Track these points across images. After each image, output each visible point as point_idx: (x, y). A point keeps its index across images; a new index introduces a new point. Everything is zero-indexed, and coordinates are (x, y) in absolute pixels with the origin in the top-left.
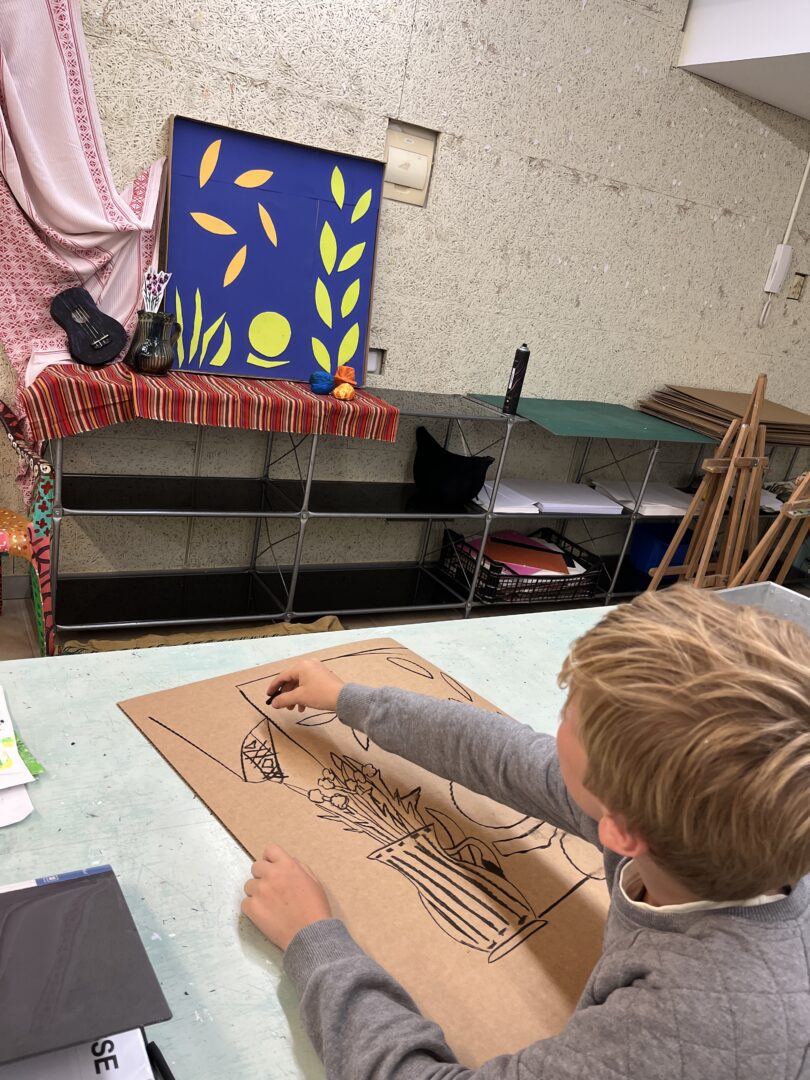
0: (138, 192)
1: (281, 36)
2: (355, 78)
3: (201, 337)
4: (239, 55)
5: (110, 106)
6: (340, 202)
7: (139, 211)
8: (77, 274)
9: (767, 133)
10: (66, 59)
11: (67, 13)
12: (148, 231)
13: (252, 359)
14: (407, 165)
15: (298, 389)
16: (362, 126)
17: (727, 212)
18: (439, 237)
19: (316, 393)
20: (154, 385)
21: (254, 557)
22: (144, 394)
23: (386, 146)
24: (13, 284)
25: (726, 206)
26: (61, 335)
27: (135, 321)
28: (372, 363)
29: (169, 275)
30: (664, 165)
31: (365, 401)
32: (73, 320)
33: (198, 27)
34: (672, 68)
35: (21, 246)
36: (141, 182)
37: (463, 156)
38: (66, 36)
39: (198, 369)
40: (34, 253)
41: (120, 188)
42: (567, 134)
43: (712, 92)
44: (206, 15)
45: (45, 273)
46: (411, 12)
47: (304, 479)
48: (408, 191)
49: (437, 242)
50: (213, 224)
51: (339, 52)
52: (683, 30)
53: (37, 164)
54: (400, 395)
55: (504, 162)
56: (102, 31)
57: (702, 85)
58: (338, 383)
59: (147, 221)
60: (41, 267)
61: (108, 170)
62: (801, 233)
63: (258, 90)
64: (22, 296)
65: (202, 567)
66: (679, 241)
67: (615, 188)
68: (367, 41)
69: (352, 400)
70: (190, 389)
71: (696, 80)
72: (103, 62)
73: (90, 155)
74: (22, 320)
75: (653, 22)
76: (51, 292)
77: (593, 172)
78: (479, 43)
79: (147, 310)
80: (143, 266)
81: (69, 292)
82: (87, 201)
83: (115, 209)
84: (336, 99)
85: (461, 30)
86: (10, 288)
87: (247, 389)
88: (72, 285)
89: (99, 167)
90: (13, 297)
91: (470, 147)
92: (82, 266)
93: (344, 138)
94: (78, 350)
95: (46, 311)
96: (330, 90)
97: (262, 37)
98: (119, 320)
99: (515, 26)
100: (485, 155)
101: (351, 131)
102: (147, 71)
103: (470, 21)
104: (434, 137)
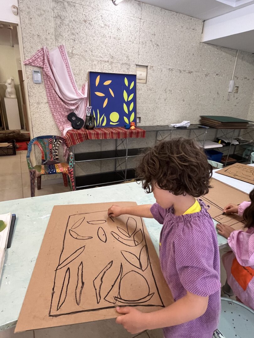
0: (83, 89)
1: (110, 50)
2: (127, 57)
3: (99, 120)
4: (102, 56)
5: (75, 72)
6: (127, 86)
7: (84, 94)
9: (225, 55)
10: (65, 62)
11: (64, 52)
12: (86, 98)
13: (111, 123)
14: (141, 75)
15: (122, 128)
16: (130, 67)
17: (217, 74)
18: (150, 90)
19: (127, 129)
20: (91, 131)
21: (116, 168)
22: (90, 134)
23: (136, 71)
25: (217, 73)
26: (70, 123)
27: (85, 118)
28: (138, 121)
29: (92, 107)
30: (201, 65)
31: (138, 130)
32: (72, 119)
33: (92, 51)
34: (200, 43)
35: (60, 105)
36: (83, 87)
37: (153, 70)
38: (64, 57)
39: (100, 127)
40: (63, 106)
41: (79, 89)
42: (177, 62)
43: (210, 47)
44: (94, 48)
46: (139, 40)
47: (126, 149)
48: (142, 80)
49: (149, 91)
50: (100, 94)
51: (123, 52)
52: (202, 33)
53: (61, 86)
54: (145, 127)
55: (163, 71)
56: (72, 55)
57: (208, 46)
58: (131, 126)
59: (86, 96)
60: (64, 109)
61: (76, 86)
62: (236, 77)
63: (107, 63)
64: (61, 116)
66: (206, 83)
67: (190, 73)
68: (129, 48)
69: (135, 130)
70: (100, 132)
71: (206, 45)
72: (73, 62)
73: (72, 83)
74: (61, 121)
75: (195, 33)
76: (67, 114)
77: (184, 70)
78: (155, 44)
79: (88, 115)
80: (85, 106)
82: (73, 93)
83: (79, 94)
84: (123, 62)
85: (150, 42)
86: (58, 114)
87: (111, 130)
88: (71, 112)
89: (74, 85)
90: (59, 116)
91: (155, 68)
92: (73, 108)
93: (126, 70)
94: (74, 126)
95: (66, 119)
96: (122, 61)
97: (106, 51)
98: (82, 118)
99: (163, 39)
100: (159, 70)
101: (128, 69)
102: (83, 62)
103: (152, 40)
104: (146, 67)
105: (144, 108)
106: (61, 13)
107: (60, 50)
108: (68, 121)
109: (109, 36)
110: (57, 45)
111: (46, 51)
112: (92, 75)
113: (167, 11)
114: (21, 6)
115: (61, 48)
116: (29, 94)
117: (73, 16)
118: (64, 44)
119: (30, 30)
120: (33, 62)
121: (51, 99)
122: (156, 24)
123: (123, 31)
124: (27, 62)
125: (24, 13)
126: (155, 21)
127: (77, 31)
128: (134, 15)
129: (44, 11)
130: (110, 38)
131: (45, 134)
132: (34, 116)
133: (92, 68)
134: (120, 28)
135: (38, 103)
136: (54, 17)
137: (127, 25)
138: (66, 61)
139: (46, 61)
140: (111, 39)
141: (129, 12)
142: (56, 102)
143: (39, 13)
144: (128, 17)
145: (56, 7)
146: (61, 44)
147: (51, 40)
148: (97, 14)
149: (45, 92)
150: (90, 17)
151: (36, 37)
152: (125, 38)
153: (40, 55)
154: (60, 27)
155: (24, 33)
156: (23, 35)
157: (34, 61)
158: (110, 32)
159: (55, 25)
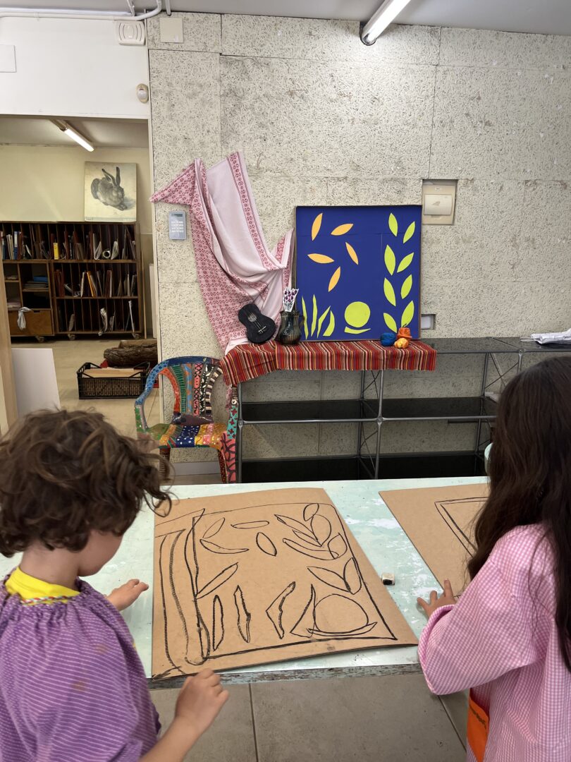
0: (280, 249)
1: (352, 152)
2: (399, 163)
3: (317, 321)
4: (329, 167)
5: (263, 209)
6: (395, 233)
7: (280, 259)
8: (250, 296)
10: (241, 190)
11: (239, 168)
12: (285, 268)
13: (347, 330)
14: (438, 203)
16: (406, 187)
18: (464, 241)
19: (384, 346)
20: (288, 350)
21: (360, 448)
22: (282, 356)
23: (422, 196)
24: (221, 306)
26: (244, 329)
27: (280, 318)
28: (425, 323)
29: (298, 290)
31: (415, 348)
32: (249, 320)
33: (306, 158)
35: (224, 286)
36: (281, 244)
37: (475, 189)
38: (239, 179)
39: (317, 339)
40: (229, 289)
41: (271, 249)
42: (552, 161)
44: (310, 151)
45: (235, 298)
46: (431, 118)
47: (379, 398)
48: (441, 218)
49: (463, 245)
50: (320, 259)
51: (387, 151)
53: (228, 245)
55: (506, 187)
56: (257, 172)
58: (397, 338)
59: (285, 263)
60: (233, 296)
61: (264, 241)
63: (342, 183)
64: (225, 312)
65: (329, 454)
68: (404, 141)
69: (407, 347)
72: (259, 188)
73: (254, 236)
74: (225, 323)
76: (238, 307)
78: (479, 123)
79: (286, 310)
80: (284, 287)
81: (247, 306)
82: (253, 258)
84: (387, 176)
85: (465, 119)
86: (219, 308)
88: (249, 302)
89: (259, 240)
90: (221, 312)
91: (480, 184)
92: (253, 292)
93: (395, 196)
94: (251, 336)
95: (236, 317)
96: (384, 173)
97: (342, 155)
98: (272, 318)
99: (502, 106)
100: (491, 186)
101: (399, 192)
102: (281, 187)
103: (471, 112)
104: (455, 184)
105: (446, 290)
106: (237, 85)
107: (231, 163)
108: (240, 323)
109: (350, 118)
110: (224, 153)
111: (199, 169)
112: (304, 215)
113: (515, 36)
114: (155, 83)
115: (233, 159)
116: (159, 265)
117: (263, 86)
118: (240, 151)
119: (170, 128)
120: (170, 195)
121: (205, 273)
122: (483, 71)
123: (386, 102)
124: (159, 197)
125: (160, 97)
126: (480, 64)
127: (272, 117)
128: (418, 59)
129: (201, 86)
130: (353, 123)
131: (187, 352)
132: (167, 312)
133: (305, 198)
134: (380, 95)
135: (177, 284)
136: (221, 96)
137: (398, 87)
138: (242, 188)
139: (198, 190)
140: (356, 125)
141: (405, 54)
142: (216, 279)
143: (190, 92)
144: (401, 66)
145: (226, 72)
146: (234, 151)
147: (213, 145)
148: (320, 73)
149: (192, 259)
150: (304, 82)
151: (180, 144)
152: (392, 118)
153: (187, 179)
154: (233, 113)
155: (157, 138)
156: (155, 142)
157: (172, 193)
158: (352, 111)
159: (223, 113)
